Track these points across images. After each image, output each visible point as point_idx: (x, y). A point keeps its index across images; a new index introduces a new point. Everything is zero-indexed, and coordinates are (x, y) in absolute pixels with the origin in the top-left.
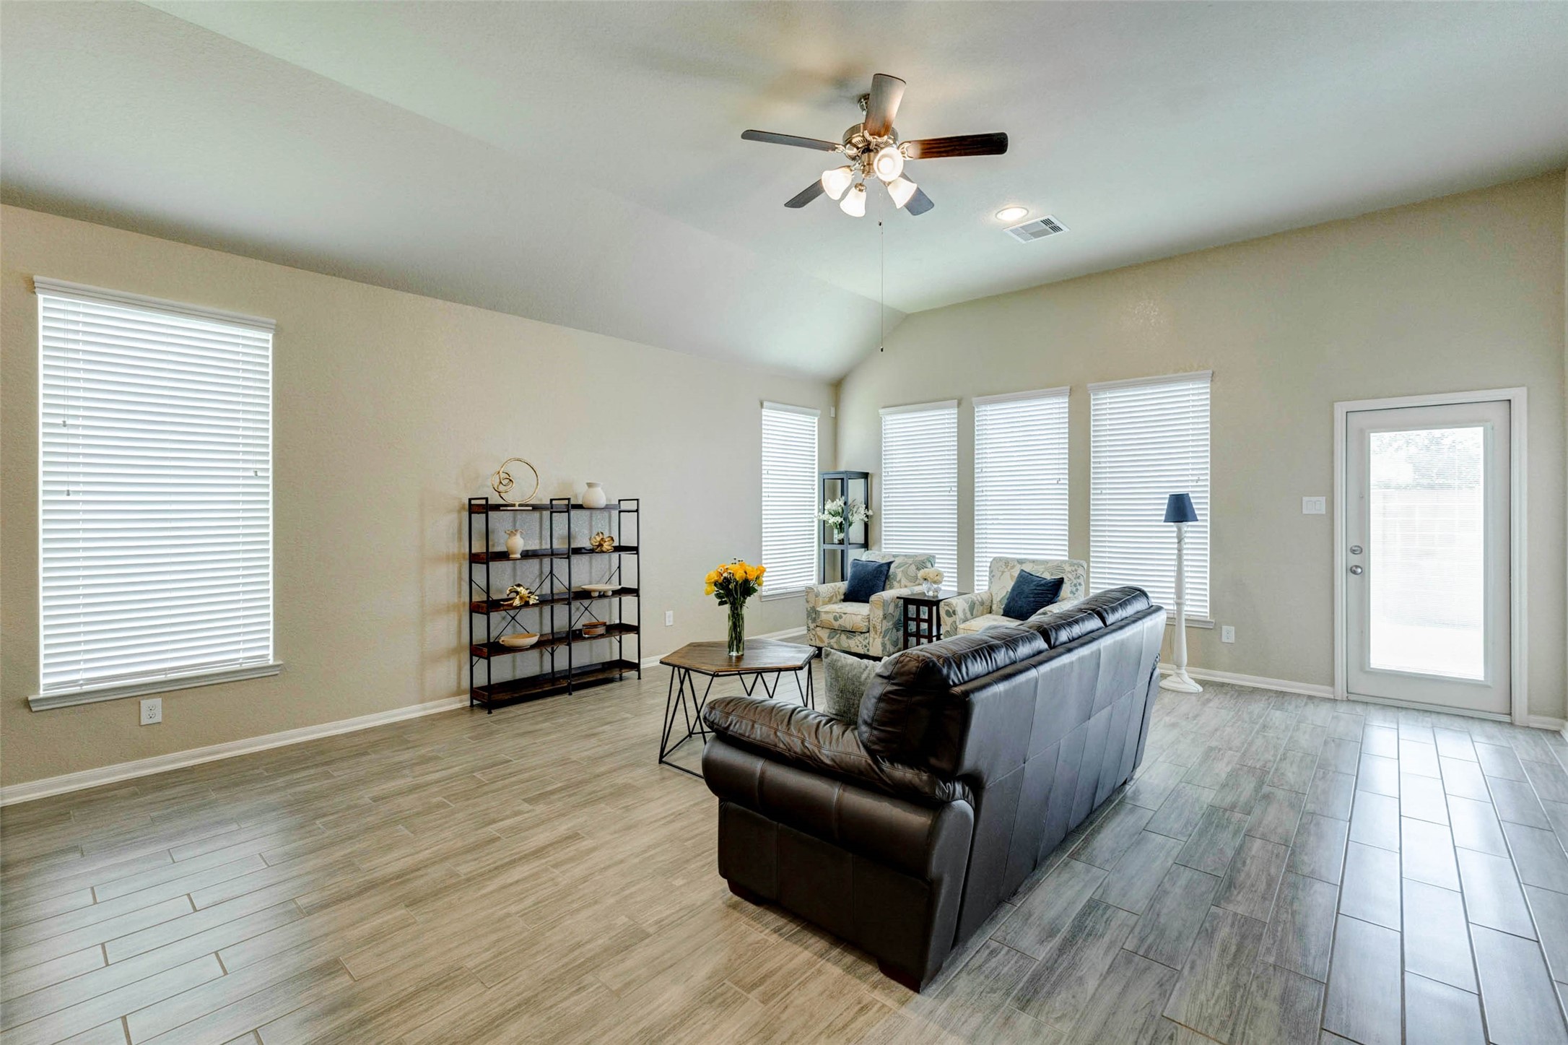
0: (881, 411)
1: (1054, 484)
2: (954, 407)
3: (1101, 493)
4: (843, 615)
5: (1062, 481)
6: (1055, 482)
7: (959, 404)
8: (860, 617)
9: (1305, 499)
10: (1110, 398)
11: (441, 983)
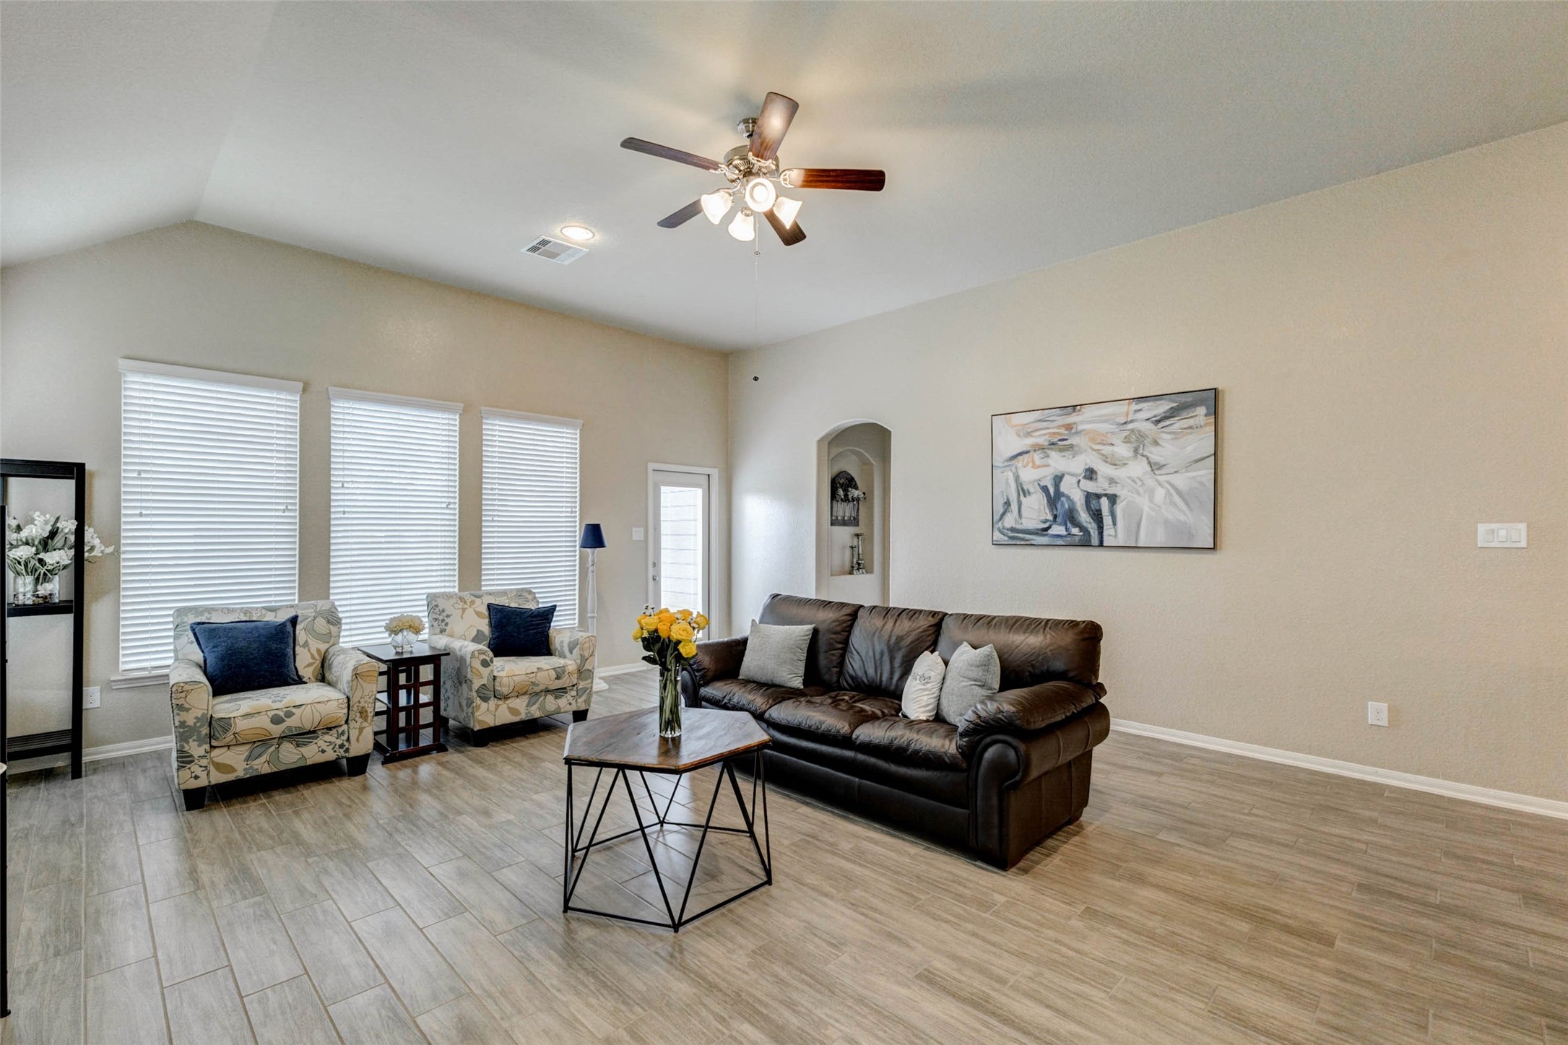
0: (123, 363)
1: (443, 508)
2: (297, 393)
3: (493, 521)
4: (294, 710)
5: (451, 506)
6: (444, 505)
7: (304, 390)
8: (335, 703)
9: (634, 529)
10: (500, 425)
11: (1239, 1019)
